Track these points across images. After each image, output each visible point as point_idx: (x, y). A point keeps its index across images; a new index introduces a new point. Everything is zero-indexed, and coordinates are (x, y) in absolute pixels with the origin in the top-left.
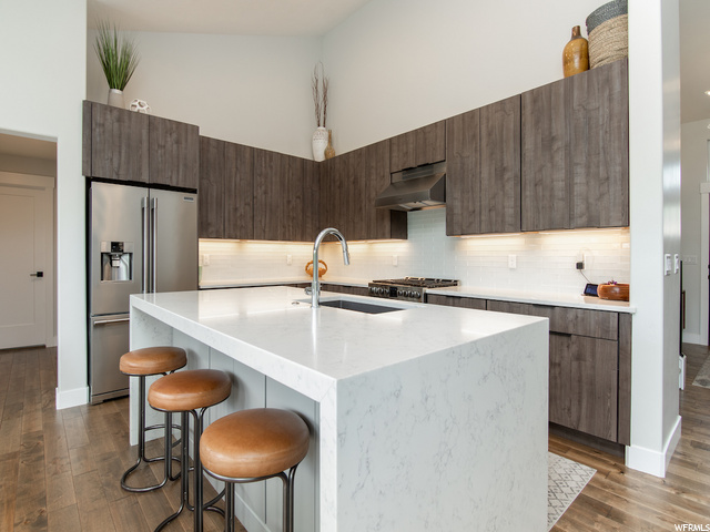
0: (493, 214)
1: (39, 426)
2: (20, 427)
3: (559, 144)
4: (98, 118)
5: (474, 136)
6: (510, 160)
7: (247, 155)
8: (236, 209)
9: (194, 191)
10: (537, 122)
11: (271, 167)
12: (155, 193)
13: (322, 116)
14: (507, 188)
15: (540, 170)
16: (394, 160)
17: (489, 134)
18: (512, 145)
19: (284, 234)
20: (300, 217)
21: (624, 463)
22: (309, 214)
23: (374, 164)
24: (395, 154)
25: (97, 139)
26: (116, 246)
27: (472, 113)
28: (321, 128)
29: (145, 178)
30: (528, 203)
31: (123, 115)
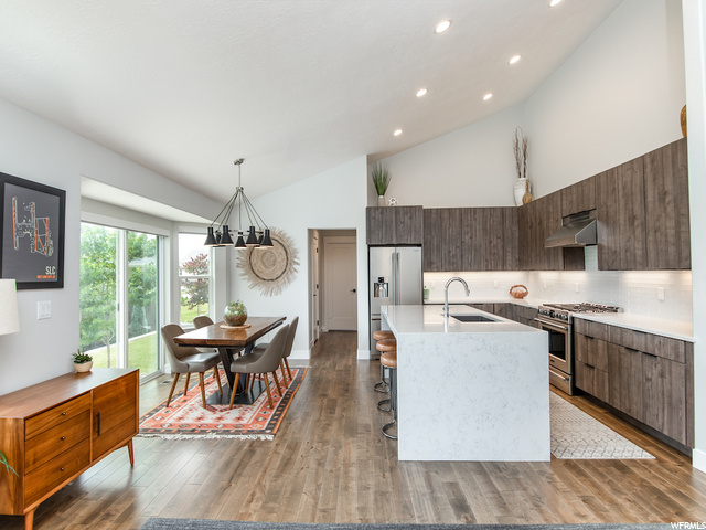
0: (628, 253)
1: (350, 363)
2: (344, 362)
3: (669, 198)
4: (373, 215)
5: (614, 189)
6: (638, 210)
7: (457, 214)
8: (449, 252)
9: (420, 245)
10: (655, 179)
11: (475, 219)
12: (399, 249)
13: (522, 169)
14: (637, 233)
15: (658, 219)
16: (564, 207)
17: (624, 189)
18: (638, 198)
19: (487, 266)
20: (501, 253)
21: (691, 462)
22: (509, 249)
23: (551, 210)
24: (564, 202)
25: (372, 225)
26: (381, 280)
27: (612, 171)
28: (522, 178)
29: (394, 242)
30: (651, 246)
31: (384, 210)
